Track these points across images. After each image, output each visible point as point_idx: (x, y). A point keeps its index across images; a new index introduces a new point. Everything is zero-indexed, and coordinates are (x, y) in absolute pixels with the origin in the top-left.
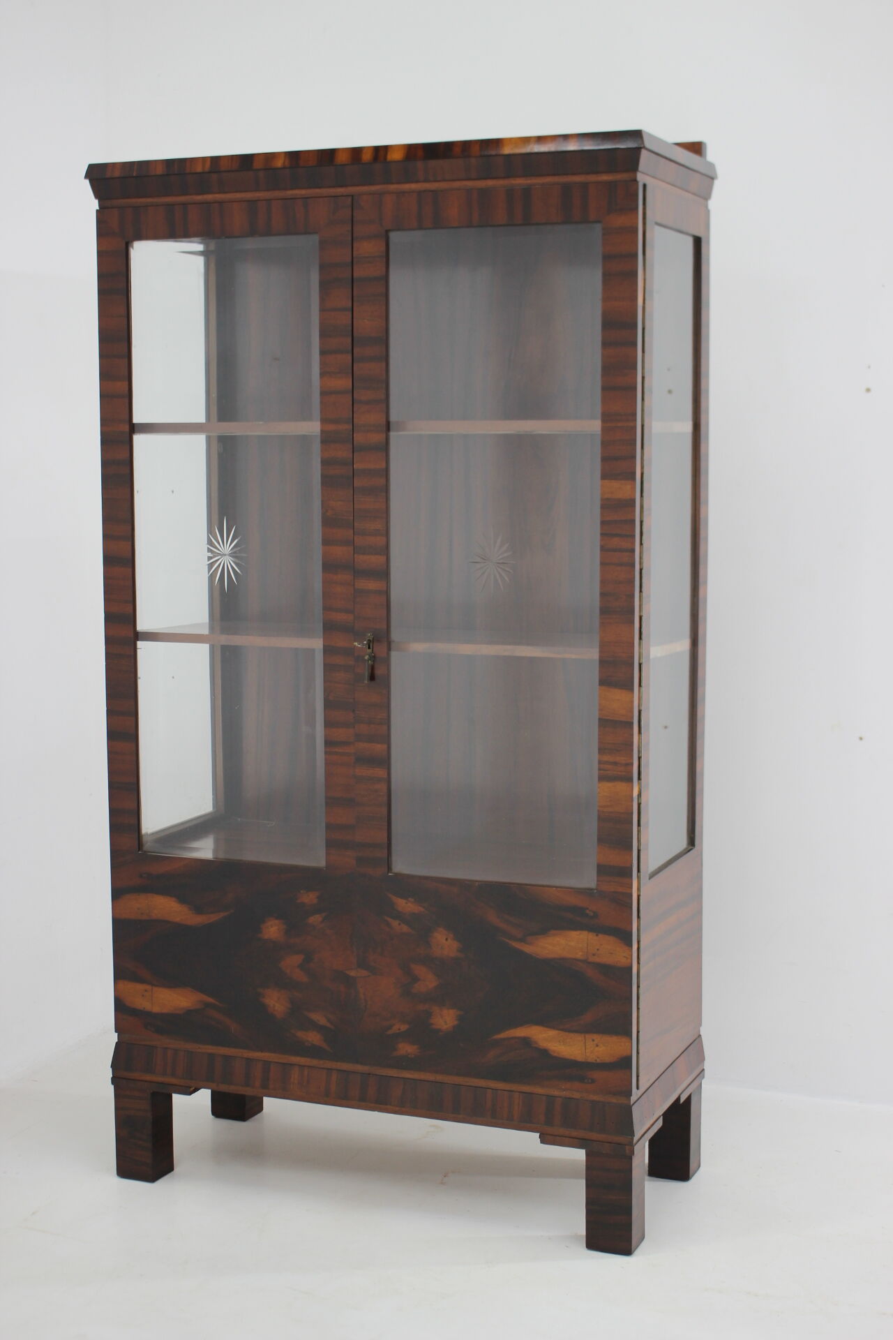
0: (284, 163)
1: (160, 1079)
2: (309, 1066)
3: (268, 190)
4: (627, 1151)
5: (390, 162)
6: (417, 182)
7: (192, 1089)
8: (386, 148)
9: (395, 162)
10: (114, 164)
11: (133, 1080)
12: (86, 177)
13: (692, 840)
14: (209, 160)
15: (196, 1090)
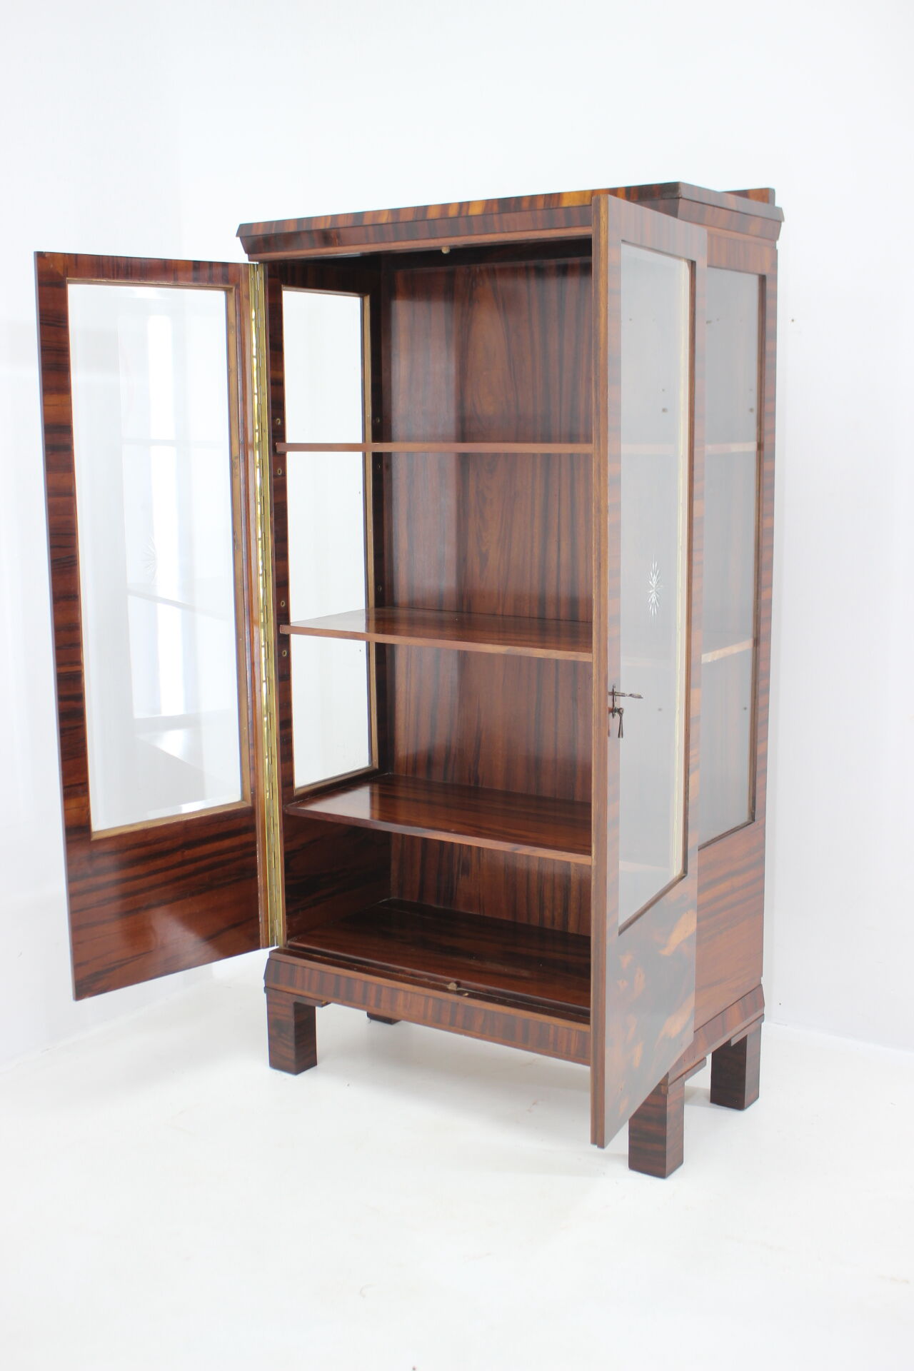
0: (388, 219)
1: (299, 992)
2: (411, 993)
3: (377, 243)
4: (662, 1090)
5: (472, 216)
6: (495, 233)
7: (323, 1003)
8: (468, 203)
9: (474, 216)
10: (258, 224)
11: (280, 991)
12: (237, 236)
13: (752, 817)
14: (330, 218)
15: (327, 1004)
